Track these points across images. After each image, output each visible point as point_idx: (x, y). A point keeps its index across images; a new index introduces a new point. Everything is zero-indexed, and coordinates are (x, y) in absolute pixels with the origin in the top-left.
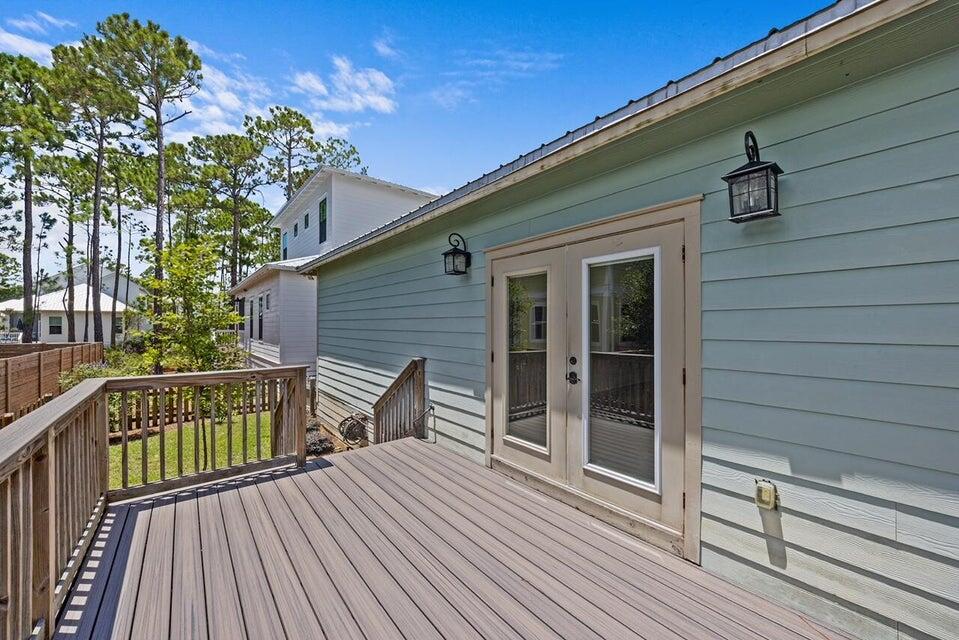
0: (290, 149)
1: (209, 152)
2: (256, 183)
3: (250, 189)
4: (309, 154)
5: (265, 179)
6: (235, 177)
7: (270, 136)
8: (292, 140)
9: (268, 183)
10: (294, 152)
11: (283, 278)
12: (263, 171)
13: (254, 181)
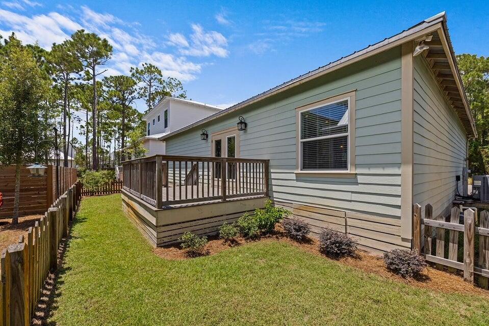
0: (150, 83)
1: (112, 84)
2: (133, 98)
3: (130, 101)
4: (160, 85)
5: (137, 96)
6: (123, 95)
7: (142, 77)
8: (152, 78)
9: (138, 98)
10: (152, 84)
11: (151, 143)
12: (136, 92)
13: (132, 97)
